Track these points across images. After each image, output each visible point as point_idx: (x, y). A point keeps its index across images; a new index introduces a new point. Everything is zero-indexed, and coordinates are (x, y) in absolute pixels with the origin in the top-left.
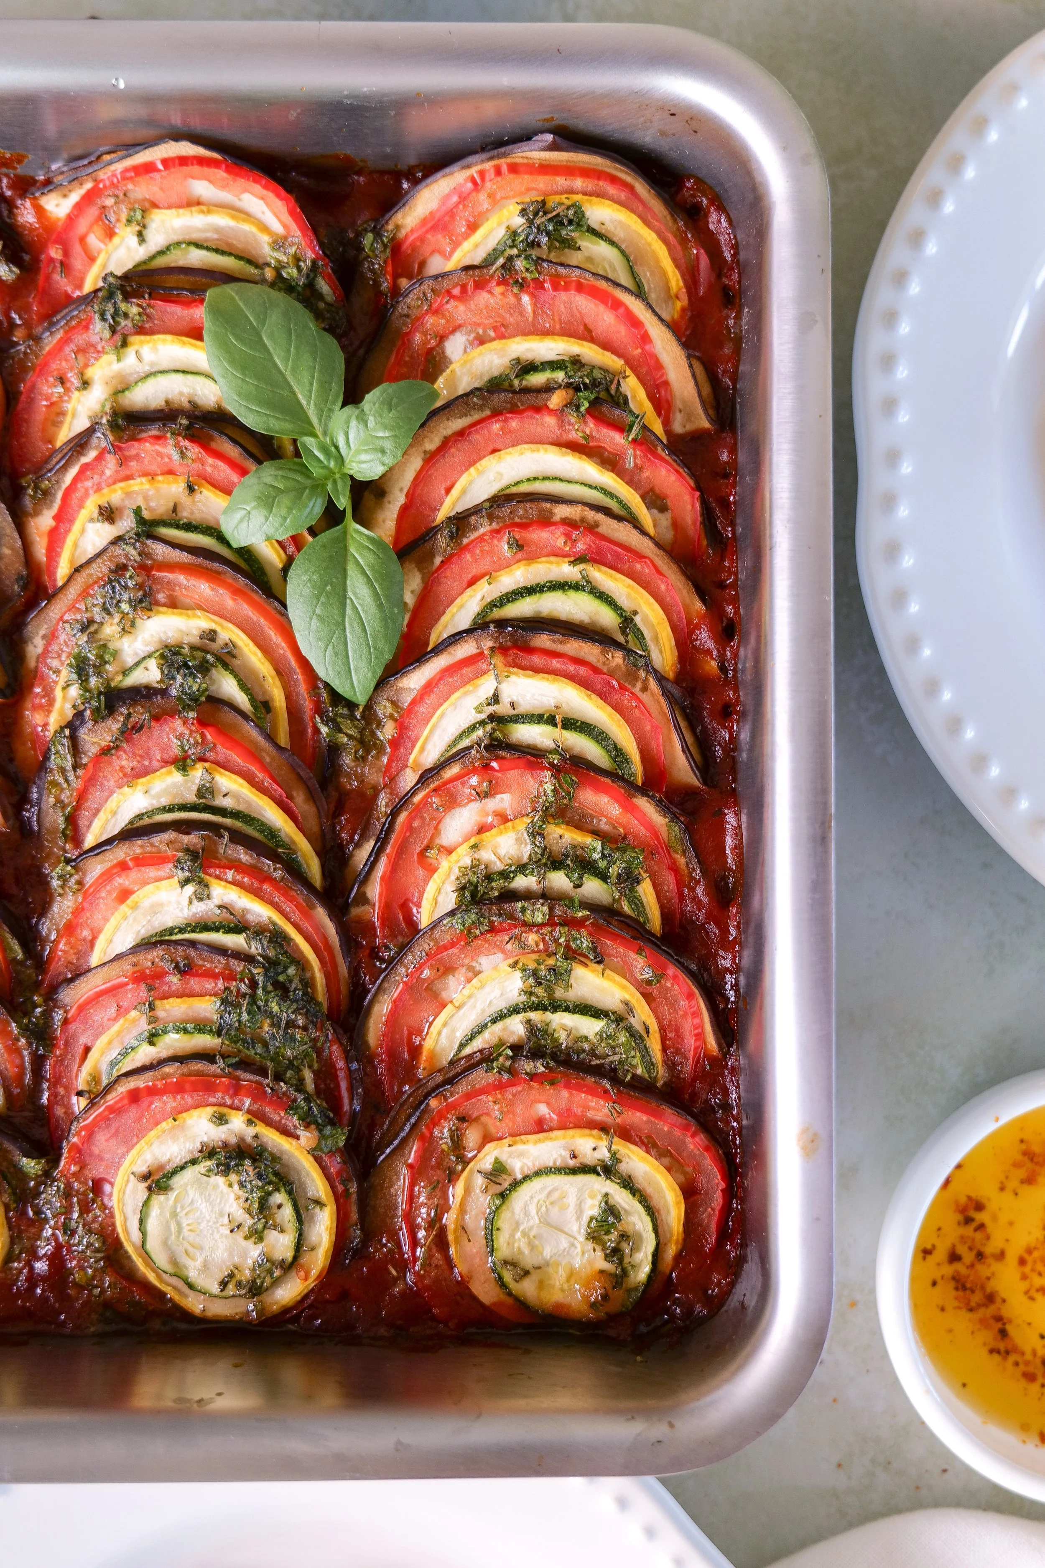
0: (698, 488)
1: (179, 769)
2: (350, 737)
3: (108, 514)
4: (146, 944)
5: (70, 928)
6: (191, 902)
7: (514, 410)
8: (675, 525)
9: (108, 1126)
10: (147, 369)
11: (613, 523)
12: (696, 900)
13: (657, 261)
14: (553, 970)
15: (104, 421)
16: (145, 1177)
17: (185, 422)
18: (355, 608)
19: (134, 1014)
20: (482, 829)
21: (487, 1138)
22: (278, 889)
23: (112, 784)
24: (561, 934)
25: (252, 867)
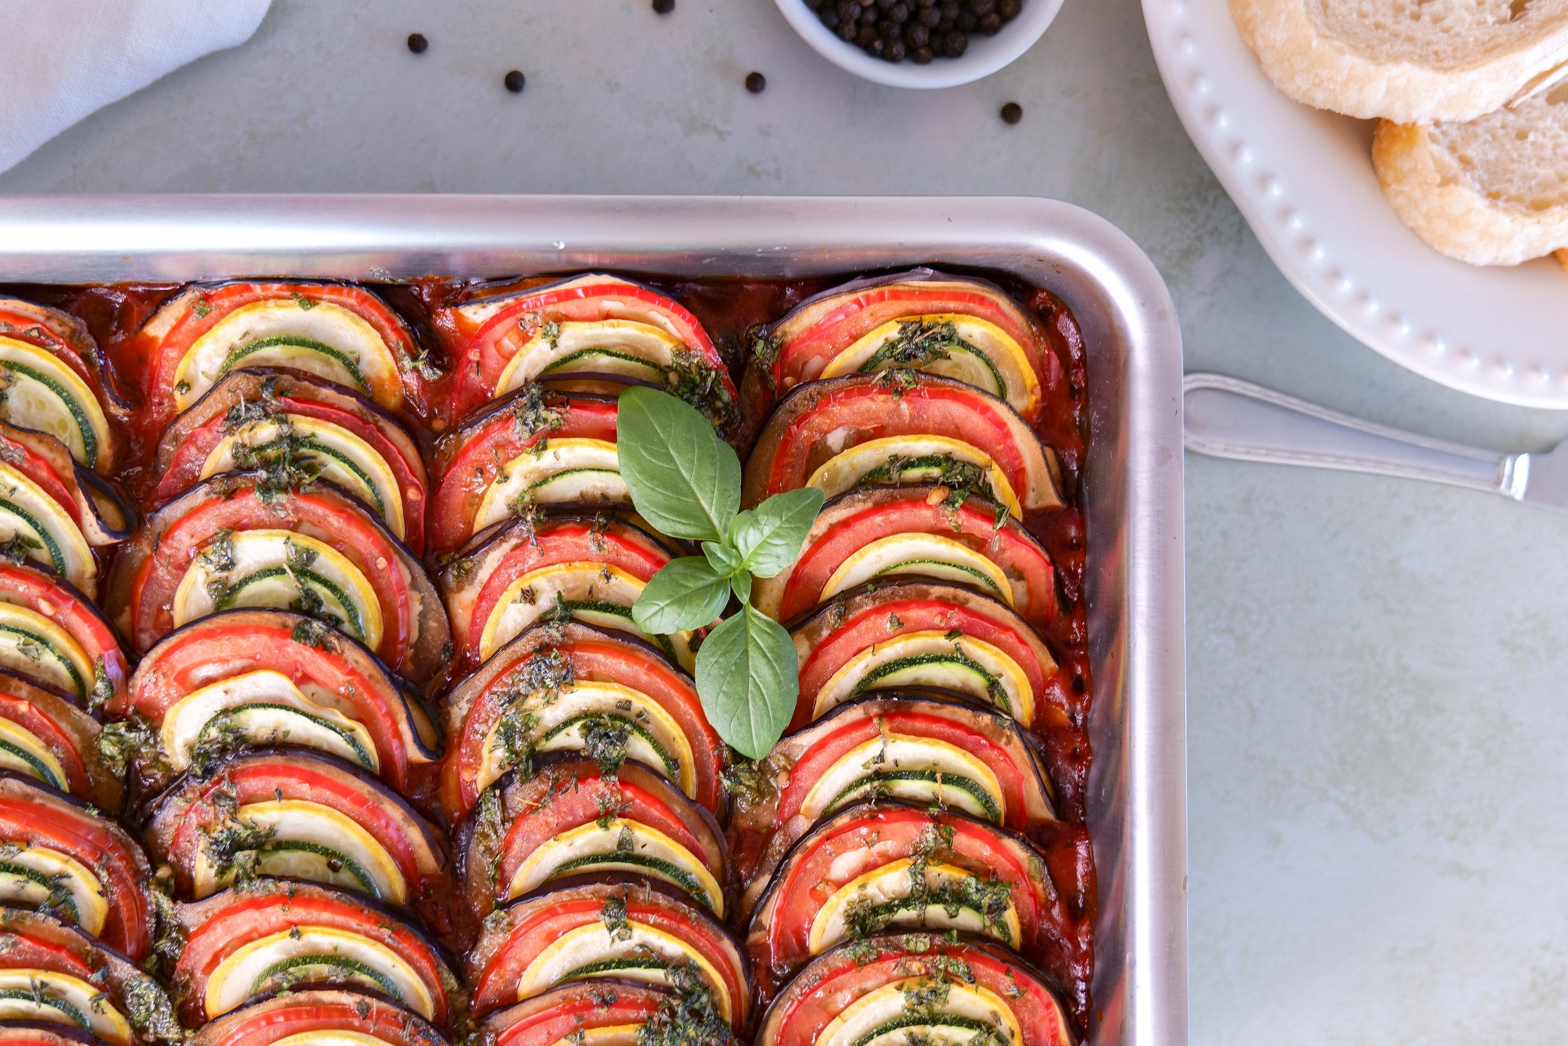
0: (1053, 562)
1: (601, 826)
2: (748, 787)
3: (529, 596)
4: (572, 979)
5: (497, 960)
6: (613, 941)
7: (895, 504)
8: (1030, 592)
10: (562, 466)
11: (980, 599)
12: (1052, 920)
13: (1016, 363)
14: (933, 991)
15: (526, 511)
17: (602, 518)
18: (756, 685)
19: (564, 1042)
20: (867, 869)
22: (693, 928)
23: (538, 837)
24: (942, 962)
25: (671, 909)
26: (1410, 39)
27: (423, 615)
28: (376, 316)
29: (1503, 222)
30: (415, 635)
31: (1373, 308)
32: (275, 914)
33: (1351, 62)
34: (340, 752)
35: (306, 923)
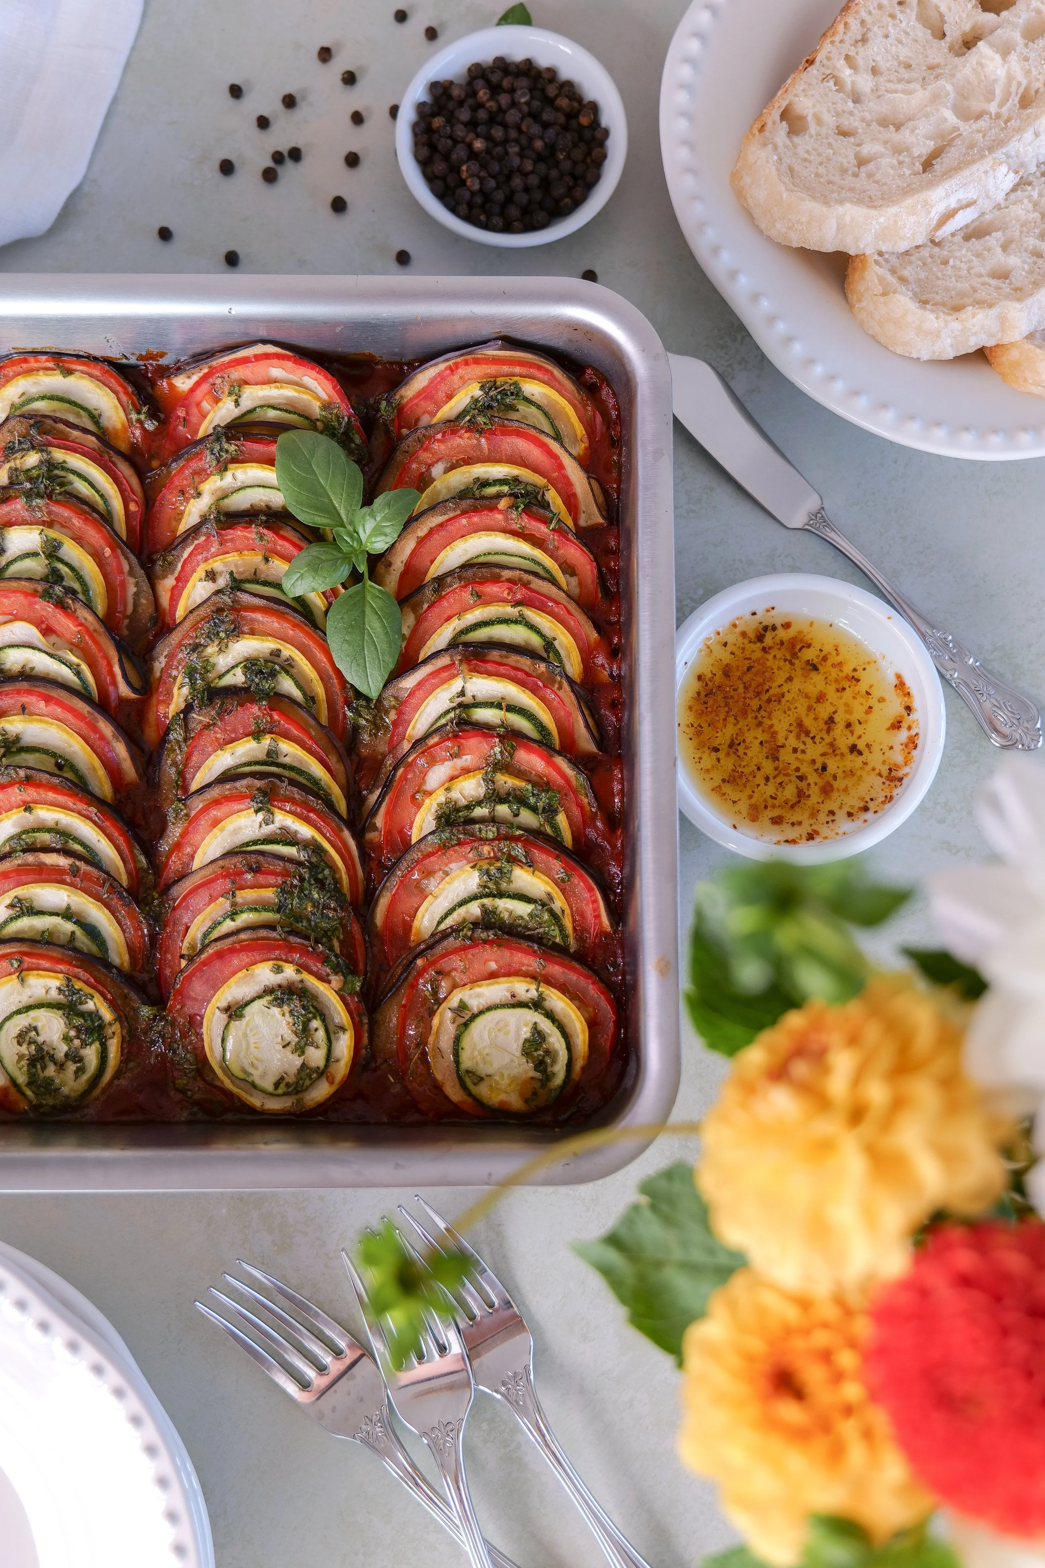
0: (596, 560)
1: (254, 739)
3: (211, 576)
4: (230, 854)
5: (178, 846)
6: (260, 826)
7: (476, 510)
8: (580, 584)
9: (202, 976)
10: (239, 484)
11: (540, 582)
12: (595, 827)
13: (568, 418)
14: (501, 871)
15: (212, 517)
16: (227, 1009)
17: (264, 518)
18: (370, 635)
19: (221, 899)
20: (452, 778)
21: (455, 986)
22: (319, 817)
23: (210, 749)
24: (504, 846)
25: (303, 802)
26: (852, 190)
27: (136, 595)
28: (113, 382)
29: (931, 320)
30: (130, 609)
31: (839, 386)
32: (16, 794)
33: (811, 206)
34: (70, 684)
35: (36, 802)
